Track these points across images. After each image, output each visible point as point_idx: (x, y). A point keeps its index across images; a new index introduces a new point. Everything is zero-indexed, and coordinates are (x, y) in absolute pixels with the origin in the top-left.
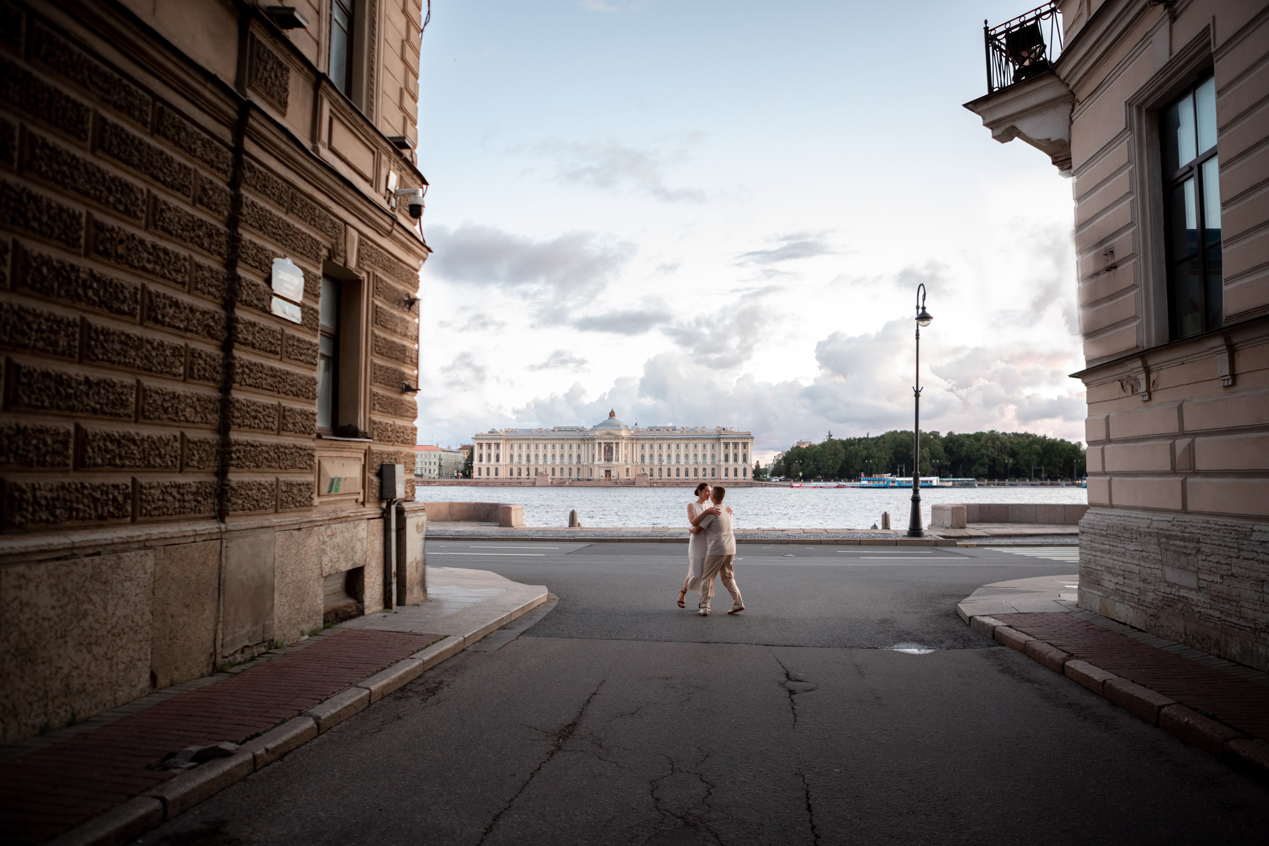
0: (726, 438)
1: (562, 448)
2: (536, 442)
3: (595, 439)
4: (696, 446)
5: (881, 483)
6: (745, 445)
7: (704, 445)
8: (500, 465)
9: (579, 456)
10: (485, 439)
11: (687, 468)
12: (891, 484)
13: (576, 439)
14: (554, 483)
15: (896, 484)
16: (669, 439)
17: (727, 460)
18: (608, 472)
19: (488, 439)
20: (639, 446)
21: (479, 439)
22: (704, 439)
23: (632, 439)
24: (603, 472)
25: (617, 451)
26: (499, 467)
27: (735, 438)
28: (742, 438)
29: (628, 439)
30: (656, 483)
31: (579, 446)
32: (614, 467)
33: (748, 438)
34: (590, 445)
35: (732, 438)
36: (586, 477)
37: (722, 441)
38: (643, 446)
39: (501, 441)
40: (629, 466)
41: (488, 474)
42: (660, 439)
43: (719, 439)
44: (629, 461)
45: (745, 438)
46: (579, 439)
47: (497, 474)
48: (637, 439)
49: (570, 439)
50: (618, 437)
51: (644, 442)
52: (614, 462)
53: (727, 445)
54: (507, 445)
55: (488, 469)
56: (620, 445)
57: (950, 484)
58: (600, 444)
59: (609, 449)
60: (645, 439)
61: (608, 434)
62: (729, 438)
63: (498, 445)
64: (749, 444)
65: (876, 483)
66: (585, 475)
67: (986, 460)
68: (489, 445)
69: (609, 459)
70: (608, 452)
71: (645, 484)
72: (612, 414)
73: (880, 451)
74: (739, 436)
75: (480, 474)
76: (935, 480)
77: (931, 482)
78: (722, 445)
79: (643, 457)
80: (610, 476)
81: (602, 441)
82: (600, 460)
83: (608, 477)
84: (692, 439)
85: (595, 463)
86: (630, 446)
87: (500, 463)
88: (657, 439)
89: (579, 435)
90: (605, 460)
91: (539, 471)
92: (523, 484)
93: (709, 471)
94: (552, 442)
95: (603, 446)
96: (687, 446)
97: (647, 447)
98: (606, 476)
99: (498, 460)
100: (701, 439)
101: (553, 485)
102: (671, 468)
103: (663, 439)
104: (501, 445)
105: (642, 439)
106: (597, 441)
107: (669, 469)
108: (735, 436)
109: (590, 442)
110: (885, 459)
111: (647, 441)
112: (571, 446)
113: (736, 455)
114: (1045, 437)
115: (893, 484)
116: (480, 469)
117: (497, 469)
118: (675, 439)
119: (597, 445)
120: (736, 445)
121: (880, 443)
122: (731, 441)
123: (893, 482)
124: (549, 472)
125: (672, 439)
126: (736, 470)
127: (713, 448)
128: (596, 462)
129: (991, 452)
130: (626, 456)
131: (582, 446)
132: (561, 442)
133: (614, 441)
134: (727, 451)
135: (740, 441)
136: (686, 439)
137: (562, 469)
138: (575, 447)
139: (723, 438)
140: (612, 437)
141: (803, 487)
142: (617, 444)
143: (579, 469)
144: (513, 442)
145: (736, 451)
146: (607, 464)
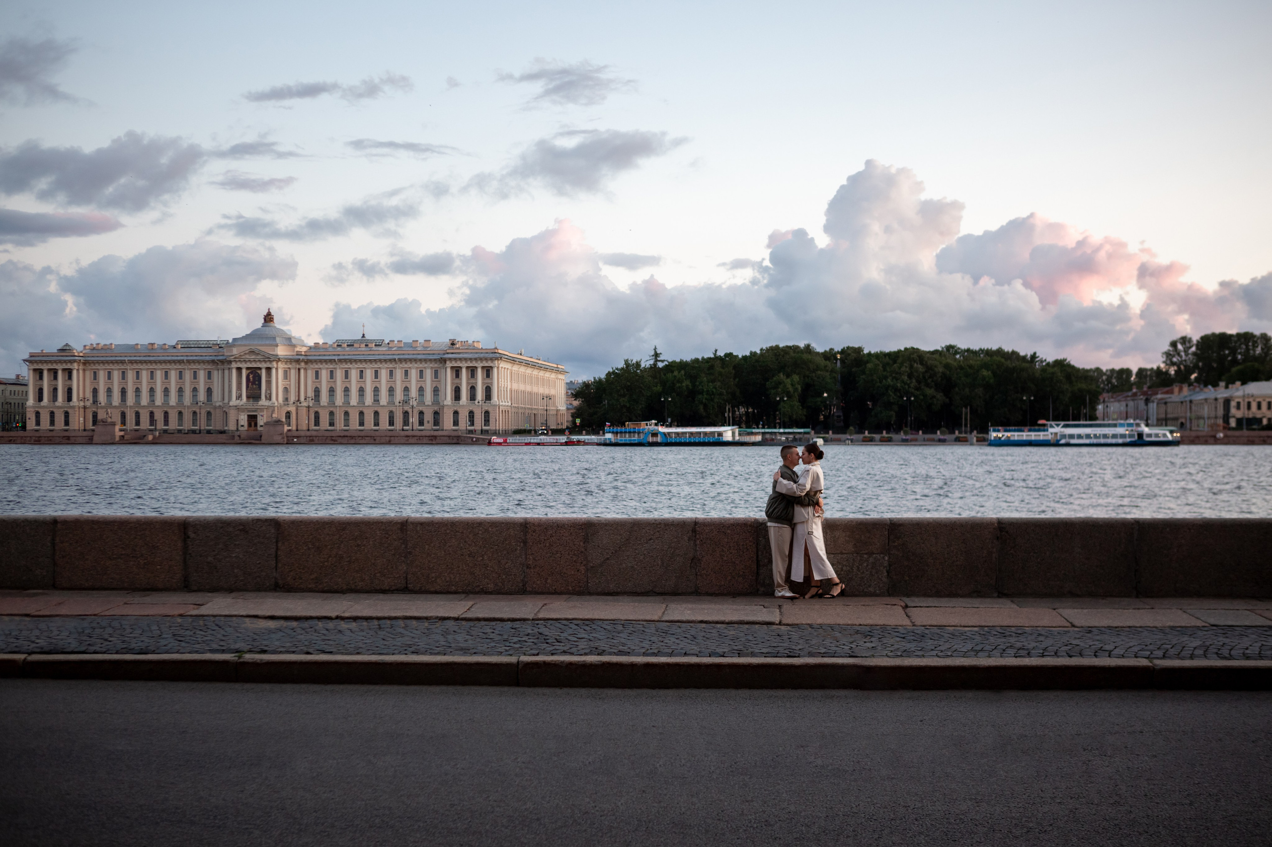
0: (455, 359)
1: (181, 378)
2: (135, 366)
3: (230, 362)
4: (406, 373)
5: (635, 438)
6: (488, 371)
7: (421, 372)
8: (73, 407)
9: (209, 391)
10: (46, 362)
11: (391, 412)
12: (651, 439)
13: (203, 362)
14: (126, 437)
15: (659, 439)
16: (360, 361)
17: (457, 396)
18: (252, 419)
19: (50, 362)
20: (311, 374)
21: (36, 362)
22: (421, 360)
23: (298, 361)
24: (243, 419)
25: (269, 382)
26: (70, 411)
27: (471, 359)
28: (481, 359)
29: (289, 361)
30: (297, 437)
31: (209, 373)
32: (262, 410)
33: (492, 359)
34: (226, 372)
35: (466, 359)
36: (219, 427)
37: (449, 364)
38: (317, 373)
39: (75, 366)
40: (292, 409)
41: (52, 422)
42: (346, 361)
43: (443, 361)
44: (293, 398)
45: (486, 359)
46: (208, 362)
47: (67, 423)
48: (307, 362)
49: (194, 362)
50: (269, 359)
51: (319, 366)
52: (263, 402)
53: (457, 371)
54: (88, 373)
55: (52, 414)
56: (274, 371)
57: (759, 438)
58: (239, 370)
59: (254, 380)
60: (321, 361)
61: (252, 352)
62: (460, 359)
63: (69, 373)
64: (495, 370)
65: (627, 438)
66: (216, 425)
67: (892, 396)
68: (55, 373)
69: (254, 396)
70: (253, 383)
71: (278, 439)
72: (268, 318)
73: (713, 381)
74: (476, 356)
75: (38, 423)
76: (728, 433)
77: (720, 434)
78: (449, 370)
79: (317, 392)
80: (256, 425)
81: (243, 365)
82: (239, 397)
83: (253, 428)
84: (400, 360)
85: (231, 404)
86: (293, 373)
87: (71, 404)
88: (340, 361)
89: (207, 354)
90: (248, 397)
91: (100, 417)
92: (72, 440)
93: (428, 417)
94: (164, 366)
95: (244, 373)
96: (391, 373)
97: (324, 374)
98: (250, 425)
99: (69, 399)
100: (416, 360)
101: (123, 441)
102: (366, 411)
103: (351, 361)
104: (75, 373)
105: (316, 361)
106: (234, 365)
107: (361, 413)
108: (470, 356)
109: (226, 366)
110: (721, 394)
111: (324, 365)
112: (195, 373)
113: (473, 389)
114: (1034, 356)
115: (655, 439)
116: (38, 414)
117: (67, 415)
118: (370, 361)
119: (234, 372)
120: (472, 371)
121: (718, 368)
122: (464, 365)
123: (655, 434)
124: (117, 418)
125: (365, 361)
126: (471, 414)
127: (436, 377)
128: (234, 402)
129: (903, 382)
130: (286, 390)
131: (216, 375)
132: (178, 366)
133: (264, 365)
134: (457, 381)
135: (479, 365)
136: (390, 360)
137: (180, 413)
138: (202, 375)
139: (450, 359)
140: (259, 357)
141: (509, 444)
142: (269, 370)
143: (209, 413)
144: (97, 366)
145: (472, 381)
146: (251, 405)
